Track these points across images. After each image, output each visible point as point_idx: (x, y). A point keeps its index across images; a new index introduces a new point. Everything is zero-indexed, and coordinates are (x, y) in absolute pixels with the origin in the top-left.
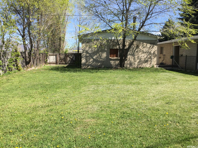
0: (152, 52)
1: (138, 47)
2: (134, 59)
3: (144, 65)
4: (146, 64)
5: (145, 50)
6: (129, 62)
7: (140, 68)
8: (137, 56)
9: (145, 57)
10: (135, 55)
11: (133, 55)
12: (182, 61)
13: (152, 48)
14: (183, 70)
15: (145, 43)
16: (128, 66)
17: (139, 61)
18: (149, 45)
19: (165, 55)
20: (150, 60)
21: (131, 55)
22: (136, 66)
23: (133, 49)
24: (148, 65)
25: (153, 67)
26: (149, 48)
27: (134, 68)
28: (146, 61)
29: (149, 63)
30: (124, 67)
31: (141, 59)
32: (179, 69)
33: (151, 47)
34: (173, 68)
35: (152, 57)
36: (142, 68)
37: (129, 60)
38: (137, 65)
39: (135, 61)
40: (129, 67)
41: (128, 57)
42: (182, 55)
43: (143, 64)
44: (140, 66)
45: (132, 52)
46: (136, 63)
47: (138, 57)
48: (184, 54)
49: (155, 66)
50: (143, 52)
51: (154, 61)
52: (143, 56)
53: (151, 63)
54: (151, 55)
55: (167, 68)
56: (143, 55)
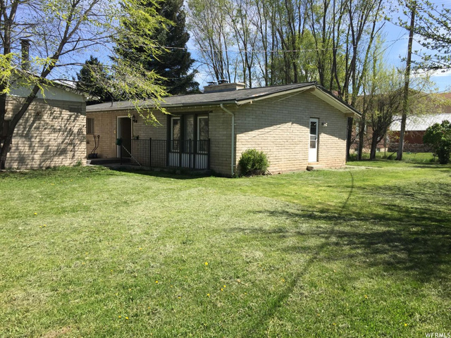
0: (76, 130)
1: (38, 116)
2: (30, 146)
3: (57, 161)
4: (61, 157)
5: (56, 124)
6: (15, 155)
7: (48, 168)
8: (38, 140)
9: (60, 141)
10: (32, 137)
11: (28, 137)
12: (137, 151)
13: (74, 120)
14: (145, 168)
15: (56, 109)
16: (15, 165)
17: (43, 151)
18: (66, 114)
19: (99, 136)
20: (70, 148)
21: (21, 136)
22: (36, 164)
23: (27, 120)
24: (66, 162)
25: (79, 164)
26: (68, 120)
27: (32, 169)
28: (62, 152)
29: (70, 154)
30: (4, 168)
31: (48, 146)
32: (138, 167)
33: (72, 118)
34: (123, 165)
35: (77, 142)
36: (55, 169)
37: (17, 149)
38: (38, 163)
39: (34, 152)
40: (18, 169)
41: (14, 141)
42: (138, 137)
43: (56, 159)
44: (48, 163)
45: (25, 128)
46: (37, 157)
47: (41, 141)
48: (142, 135)
49: (85, 163)
50: (54, 130)
51: (82, 150)
52: (54, 140)
53: (74, 155)
54: (72, 138)
55: (113, 165)
56: (54, 136)
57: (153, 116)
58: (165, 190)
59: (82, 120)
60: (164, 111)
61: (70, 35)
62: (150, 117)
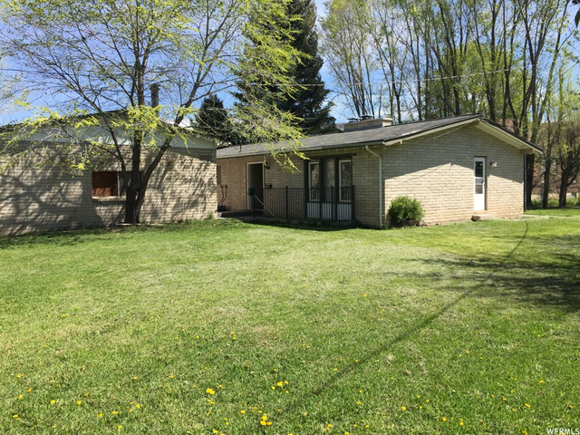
0: (206, 180)
1: (170, 165)
2: (163, 199)
3: (190, 214)
4: (193, 210)
5: (188, 174)
6: (149, 208)
7: (180, 221)
8: (169, 192)
9: (191, 192)
10: (164, 188)
11: (160, 188)
12: (270, 202)
13: (205, 168)
14: (281, 221)
15: (187, 157)
16: (148, 219)
17: (174, 203)
18: (196, 162)
19: (226, 186)
20: (201, 200)
21: (154, 188)
22: (168, 218)
23: (159, 171)
24: (196, 214)
25: (211, 217)
26: (199, 169)
27: (164, 222)
28: (194, 204)
29: (200, 207)
30: (138, 222)
31: (180, 198)
32: (272, 220)
33: (203, 167)
34: (257, 218)
35: (208, 193)
36: (187, 222)
37: (150, 202)
38: (170, 216)
39: (166, 205)
40: (151, 222)
41: (147, 193)
42: (271, 186)
43: (187, 212)
44: (180, 216)
45: (157, 179)
46: (169, 210)
47: (173, 192)
48: (276, 183)
49: (216, 216)
50: (186, 181)
51: (213, 202)
52: (186, 191)
53: (205, 208)
54: (203, 188)
55: (246, 218)
56: (185, 187)
57: (290, 162)
58: (311, 241)
59: (213, 168)
60: (302, 155)
61: (203, 79)
62: (288, 164)
